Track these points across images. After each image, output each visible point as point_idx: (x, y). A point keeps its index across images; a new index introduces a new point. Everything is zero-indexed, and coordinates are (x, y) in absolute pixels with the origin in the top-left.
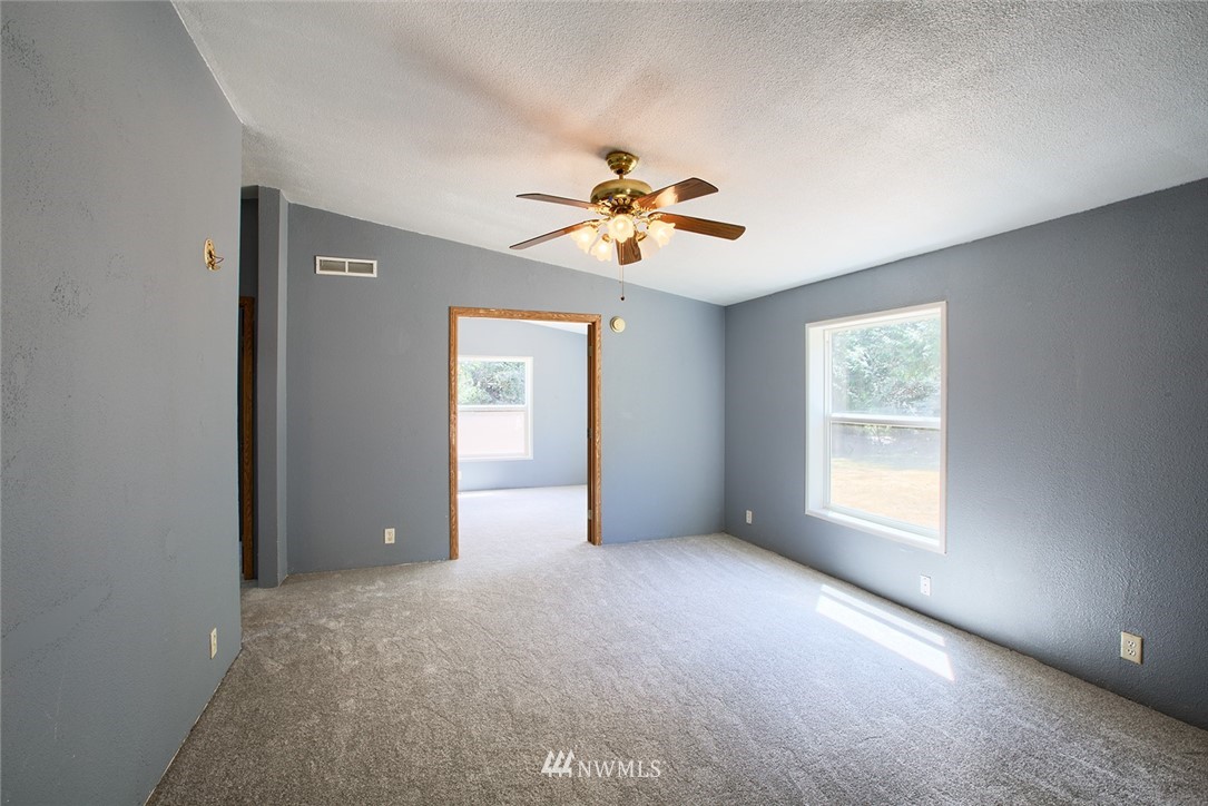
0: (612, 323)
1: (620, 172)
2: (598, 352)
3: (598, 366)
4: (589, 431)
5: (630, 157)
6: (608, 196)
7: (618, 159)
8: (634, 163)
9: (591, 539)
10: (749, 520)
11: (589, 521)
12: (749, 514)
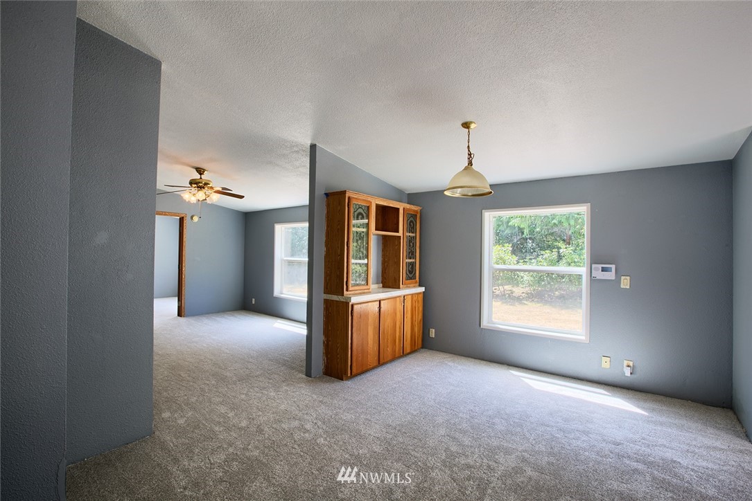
0: (192, 218)
1: (201, 174)
2: (185, 230)
3: (184, 236)
4: (179, 266)
5: (204, 170)
6: (196, 183)
7: (200, 171)
8: (206, 172)
9: (180, 314)
10: (253, 303)
11: (179, 307)
12: (254, 300)
